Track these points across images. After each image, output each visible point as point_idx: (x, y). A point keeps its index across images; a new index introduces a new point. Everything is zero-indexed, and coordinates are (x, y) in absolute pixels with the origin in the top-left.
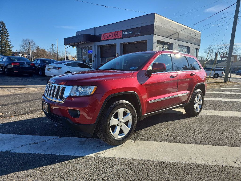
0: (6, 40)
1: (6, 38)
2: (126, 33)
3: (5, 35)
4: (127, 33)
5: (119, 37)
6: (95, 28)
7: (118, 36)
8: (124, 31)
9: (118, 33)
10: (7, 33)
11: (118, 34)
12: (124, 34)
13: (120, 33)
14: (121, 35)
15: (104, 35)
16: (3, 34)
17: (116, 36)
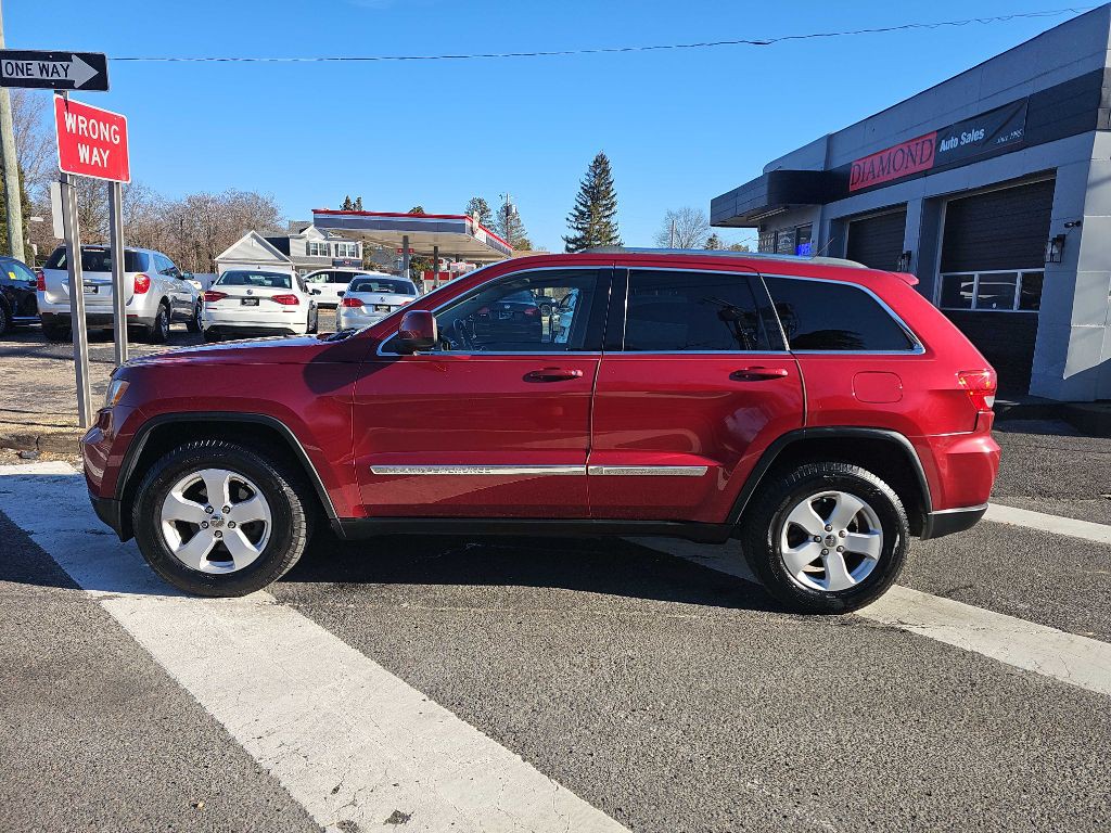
0: (605, 220)
1: (607, 213)
2: (953, 143)
3: (604, 202)
4: (960, 140)
5: (924, 167)
6: (830, 139)
7: (918, 160)
8: (945, 133)
9: (919, 147)
10: (612, 194)
11: (919, 153)
12: (944, 147)
13: (927, 144)
14: (932, 159)
15: (862, 165)
16: (598, 199)
17: (911, 164)
